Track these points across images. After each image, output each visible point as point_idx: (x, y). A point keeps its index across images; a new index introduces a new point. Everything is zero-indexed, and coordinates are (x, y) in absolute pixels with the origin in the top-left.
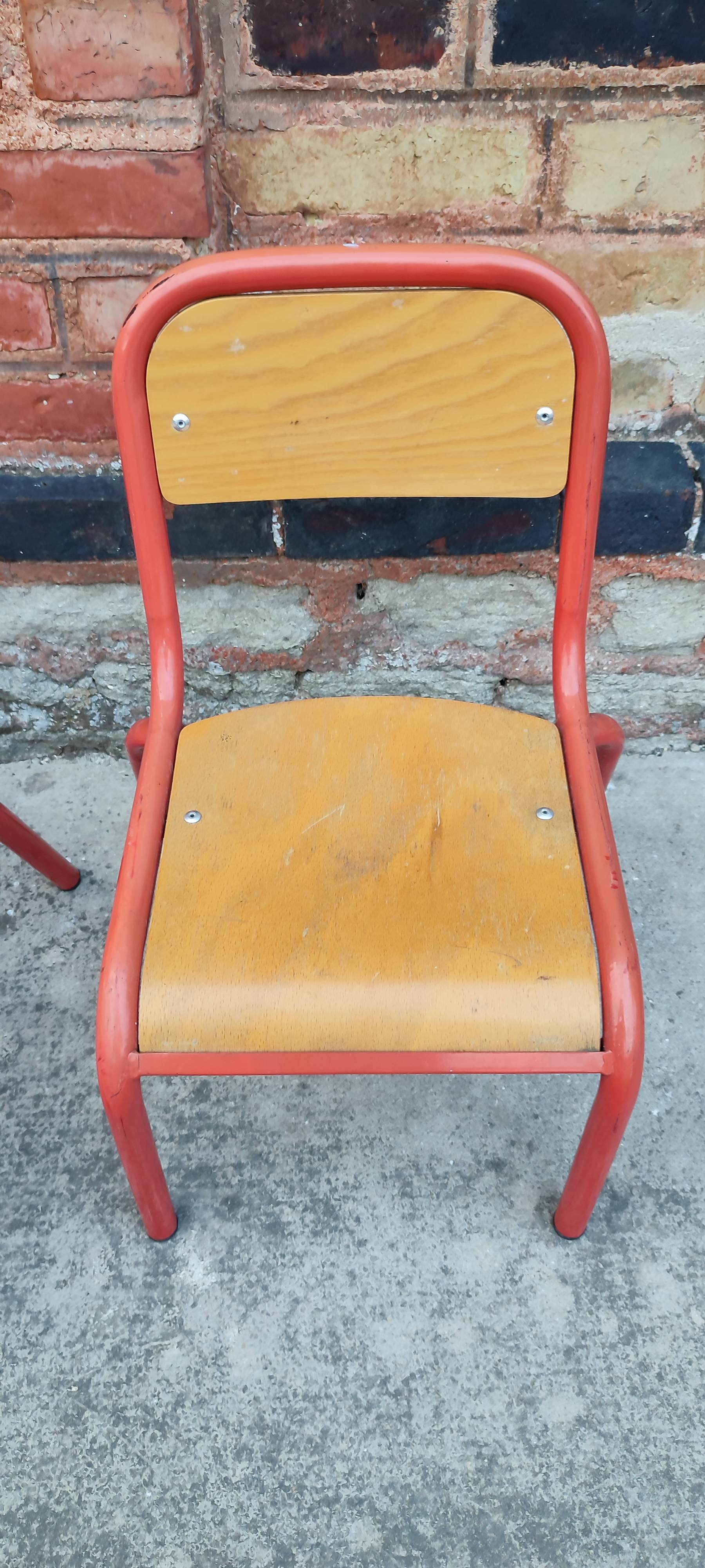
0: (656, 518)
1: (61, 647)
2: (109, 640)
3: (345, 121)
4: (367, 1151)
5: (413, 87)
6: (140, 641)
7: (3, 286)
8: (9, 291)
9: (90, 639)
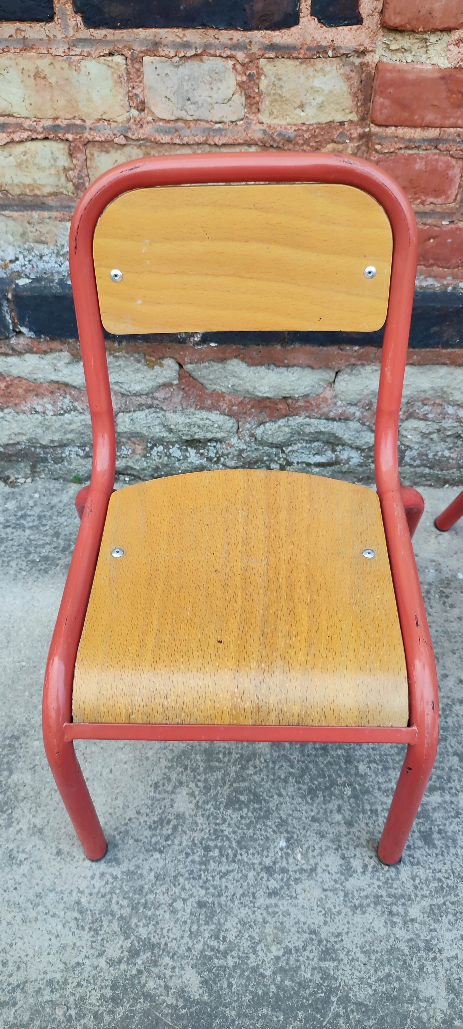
2: (420, 404)
6: (441, 405)
7: (437, 161)
8: (440, 164)
9: (408, 403)
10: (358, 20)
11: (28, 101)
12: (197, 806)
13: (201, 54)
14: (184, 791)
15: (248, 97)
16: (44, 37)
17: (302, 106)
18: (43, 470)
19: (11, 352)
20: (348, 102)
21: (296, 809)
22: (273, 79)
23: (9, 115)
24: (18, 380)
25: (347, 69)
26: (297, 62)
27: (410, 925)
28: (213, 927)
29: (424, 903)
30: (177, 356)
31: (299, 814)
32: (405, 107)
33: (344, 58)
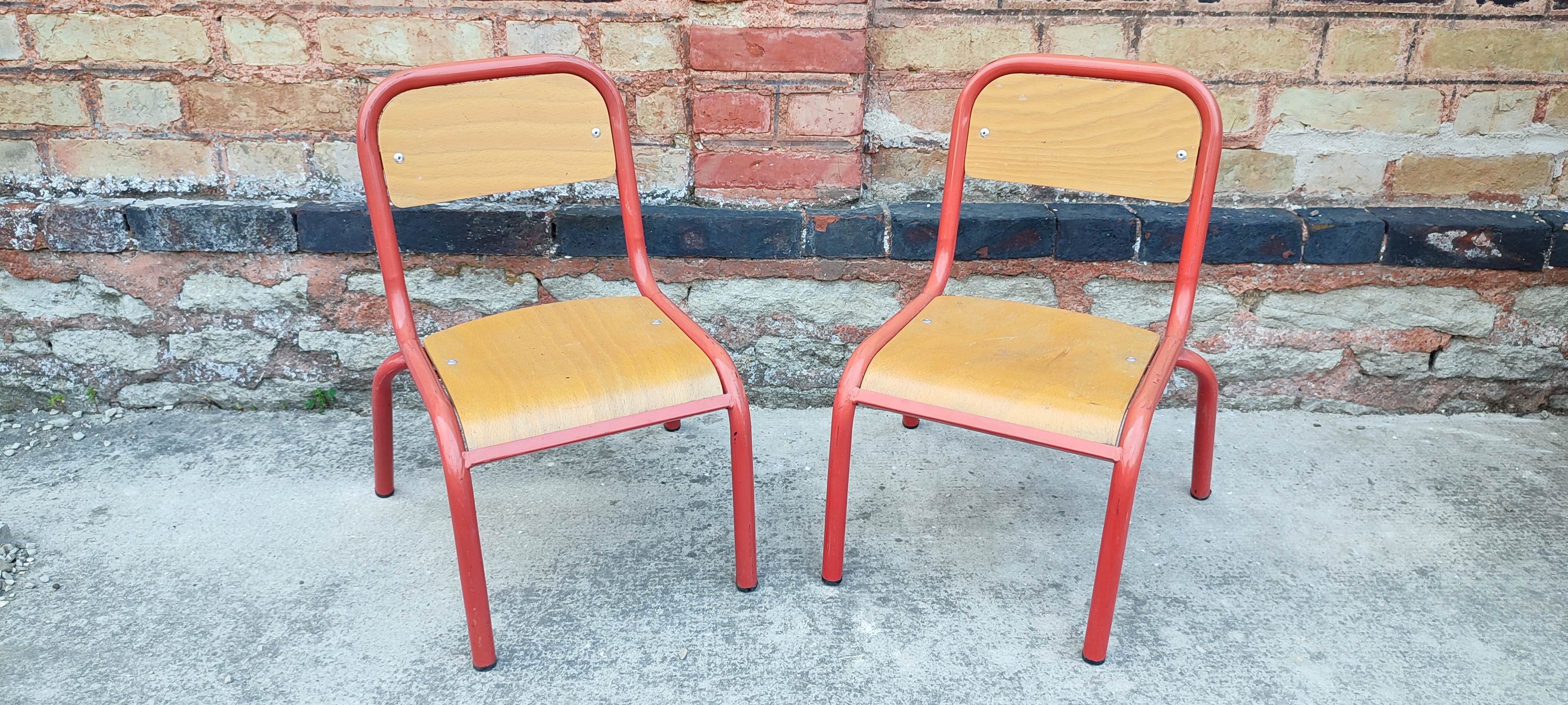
0: (1114, 237)
1: (739, 324)
2: (770, 319)
3: (936, 23)
4: (969, 579)
5: (971, 8)
6: (790, 320)
7: (749, 97)
8: (751, 100)
9: (758, 318)
11: (411, 53)
12: (509, 625)
13: (552, 19)
15: (592, 51)
16: (427, 6)
17: (635, 58)
18: (399, 400)
19: (376, 269)
20: (674, 55)
21: (606, 624)
22: (610, 37)
23: (394, 64)
24: (381, 299)
25: (669, 30)
26: (629, 25)
27: (698, 692)
28: (508, 699)
29: (714, 679)
30: (534, 271)
31: (609, 627)
32: (715, 56)
33: (665, 22)
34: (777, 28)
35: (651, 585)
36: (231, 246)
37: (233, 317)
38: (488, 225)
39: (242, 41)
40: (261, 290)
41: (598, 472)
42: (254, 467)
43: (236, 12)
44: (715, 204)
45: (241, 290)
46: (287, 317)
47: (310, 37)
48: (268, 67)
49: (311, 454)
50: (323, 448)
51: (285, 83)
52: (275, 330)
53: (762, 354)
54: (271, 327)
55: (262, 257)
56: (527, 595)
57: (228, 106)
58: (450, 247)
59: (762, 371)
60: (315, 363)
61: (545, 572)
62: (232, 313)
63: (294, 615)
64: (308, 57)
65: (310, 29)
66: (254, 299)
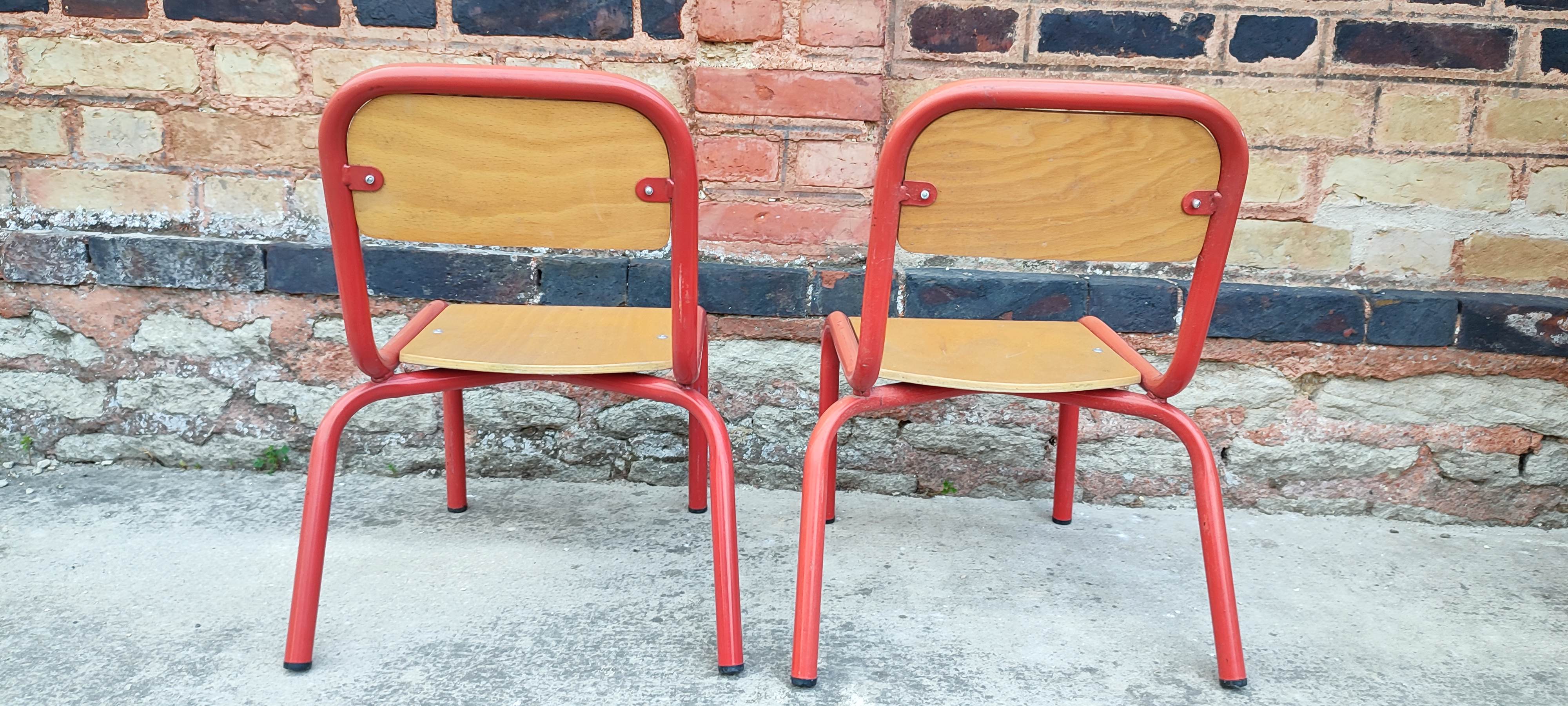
0: (1153, 305)
1: (736, 391)
2: (770, 387)
3: (957, 76)
4: (985, 658)
5: (995, 61)
6: (792, 388)
7: (755, 143)
8: (758, 146)
9: (757, 384)
10: (681, 36)
12: (429, 678)
13: (554, 57)
14: (418, 668)
16: (426, 40)
20: (679, 98)
21: (544, 683)
25: (675, 72)
26: (633, 65)
31: (546, 686)
32: (721, 98)
33: (672, 64)
34: (788, 70)
35: (605, 647)
36: (194, 283)
37: (189, 363)
38: (469, 268)
39: (232, 70)
40: (221, 334)
41: (563, 538)
42: (182, 518)
43: (230, 41)
44: (715, 259)
45: (200, 333)
46: (246, 365)
47: (302, 68)
48: (256, 99)
49: (249, 508)
50: (262, 504)
51: (272, 116)
52: (231, 379)
53: (760, 427)
54: (227, 375)
55: (226, 296)
56: (456, 650)
57: (212, 138)
58: (427, 292)
59: (759, 447)
60: (271, 418)
61: (483, 629)
62: (188, 358)
63: (179, 656)
64: (298, 90)
65: (303, 60)
66: (213, 343)
